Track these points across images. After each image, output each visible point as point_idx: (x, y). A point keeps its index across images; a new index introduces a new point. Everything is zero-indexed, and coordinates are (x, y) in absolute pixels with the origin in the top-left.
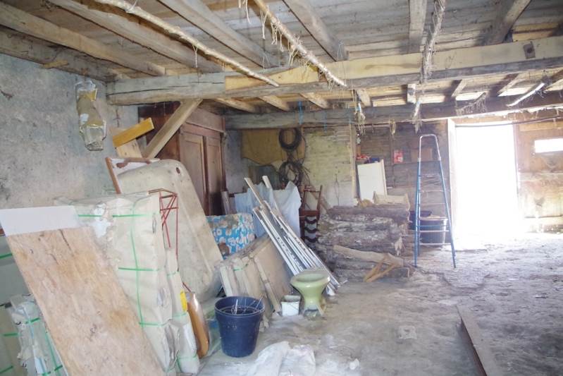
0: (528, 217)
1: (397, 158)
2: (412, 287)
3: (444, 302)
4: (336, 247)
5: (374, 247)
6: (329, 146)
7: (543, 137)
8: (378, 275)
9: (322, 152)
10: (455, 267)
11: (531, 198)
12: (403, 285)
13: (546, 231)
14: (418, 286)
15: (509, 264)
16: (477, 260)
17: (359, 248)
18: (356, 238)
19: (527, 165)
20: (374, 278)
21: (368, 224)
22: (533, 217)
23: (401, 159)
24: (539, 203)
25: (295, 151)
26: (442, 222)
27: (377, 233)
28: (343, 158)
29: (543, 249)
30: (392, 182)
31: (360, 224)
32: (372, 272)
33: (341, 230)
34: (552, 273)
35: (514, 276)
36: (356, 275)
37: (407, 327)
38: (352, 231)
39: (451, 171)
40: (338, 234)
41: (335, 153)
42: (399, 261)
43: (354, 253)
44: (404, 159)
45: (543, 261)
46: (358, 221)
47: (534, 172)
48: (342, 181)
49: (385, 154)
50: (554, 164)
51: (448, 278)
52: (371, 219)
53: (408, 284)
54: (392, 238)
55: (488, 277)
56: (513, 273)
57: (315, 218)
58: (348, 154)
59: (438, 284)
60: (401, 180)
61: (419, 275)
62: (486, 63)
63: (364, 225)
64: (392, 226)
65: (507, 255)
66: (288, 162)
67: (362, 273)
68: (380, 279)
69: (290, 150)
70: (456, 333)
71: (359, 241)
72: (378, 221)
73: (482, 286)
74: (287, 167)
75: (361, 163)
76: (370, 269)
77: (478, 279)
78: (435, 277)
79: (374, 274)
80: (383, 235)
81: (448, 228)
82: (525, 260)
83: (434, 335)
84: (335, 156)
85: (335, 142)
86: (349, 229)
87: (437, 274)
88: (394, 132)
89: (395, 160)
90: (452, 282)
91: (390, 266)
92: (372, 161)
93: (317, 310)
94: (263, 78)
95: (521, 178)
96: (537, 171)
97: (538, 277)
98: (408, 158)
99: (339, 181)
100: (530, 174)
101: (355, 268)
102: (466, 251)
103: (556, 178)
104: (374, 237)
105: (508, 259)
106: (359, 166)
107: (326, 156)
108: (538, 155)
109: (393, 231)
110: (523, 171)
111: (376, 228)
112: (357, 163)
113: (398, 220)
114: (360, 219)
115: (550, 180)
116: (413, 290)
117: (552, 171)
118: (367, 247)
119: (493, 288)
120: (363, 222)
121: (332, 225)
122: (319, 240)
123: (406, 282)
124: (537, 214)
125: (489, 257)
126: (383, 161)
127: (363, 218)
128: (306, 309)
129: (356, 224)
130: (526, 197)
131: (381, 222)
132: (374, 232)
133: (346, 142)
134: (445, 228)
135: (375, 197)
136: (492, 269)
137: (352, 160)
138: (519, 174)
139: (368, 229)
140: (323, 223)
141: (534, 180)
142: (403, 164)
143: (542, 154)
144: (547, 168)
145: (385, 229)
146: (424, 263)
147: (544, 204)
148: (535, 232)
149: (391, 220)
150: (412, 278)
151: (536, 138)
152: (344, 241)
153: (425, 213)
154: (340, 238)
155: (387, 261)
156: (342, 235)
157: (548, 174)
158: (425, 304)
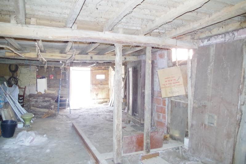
0: (93, 99)
1: (51, 77)
2: (58, 119)
3: (67, 122)
4: (32, 108)
5: (45, 107)
6: (27, 72)
7: (99, 74)
8: (47, 116)
9: (24, 74)
10: (70, 113)
11: (95, 93)
12: (55, 119)
13: (98, 104)
14: (59, 119)
15: (86, 112)
16: (77, 112)
17: (39, 108)
18: (39, 104)
19: (94, 82)
20: (45, 117)
21: (43, 100)
22: (95, 99)
23: (53, 78)
24: (97, 95)
25: (15, 73)
26: (66, 100)
27: (46, 103)
28: (32, 76)
29: (97, 109)
30: (49, 86)
31: (40, 100)
32: (44, 115)
33: (34, 102)
34: (97, 114)
35: (87, 115)
36: (39, 116)
37: (58, 127)
38: (37, 102)
39: (70, 83)
40: (33, 103)
41: (29, 74)
42: (54, 111)
43: (38, 109)
44: (54, 78)
45: (96, 111)
46: (40, 99)
47: (96, 85)
48: (32, 85)
49: (47, 75)
50: (102, 83)
51: (68, 116)
52: (44, 98)
53: (56, 118)
54: (51, 104)
55: (80, 115)
56: (87, 114)
57: (23, 98)
58: (34, 75)
59: (66, 118)
60: (52, 85)
61: (59, 116)
62: (82, 59)
63: (42, 100)
64: (51, 101)
65: (86, 110)
66: (12, 77)
67: (41, 116)
68: (47, 117)
69: (13, 73)
70: (71, 128)
71: (40, 106)
72: (47, 99)
73: (78, 118)
74: (11, 79)
75: (38, 78)
76: (44, 114)
77: (77, 116)
78: (64, 116)
79: (45, 116)
80: (48, 103)
81: (69, 101)
82: (91, 111)
83: (65, 129)
84: (30, 75)
85: (30, 70)
86: (36, 101)
87: (65, 115)
88: (53, 70)
89: (51, 78)
90: (70, 117)
91: (50, 113)
92: (43, 78)
93: (29, 126)
94: (19, 54)
95: (92, 86)
96: (97, 85)
97: (93, 115)
98: (55, 78)
99: (30, 85)
100: (95, 85)
101: (38, 114)
102: (74, 110)
103: (102, 87)
104: (45, 104)
105: (86, 111)
106: (38, 80)
107: (26, 75)
108: (97, 79)
109: (52, 102)
110: (93, 84)
111: (46, 101)
112: (37, 78)
113: (53, 99)
114: (40, 98)
115: (100, 88)
116: (58, 120)
117: (101, 85)
118: (43, 107)
119: (81, 118)
120: (42, 99)
121: (31, 100)
122: (24, 105)
123: (55, 118)
124: (96, 98)
125: (81, 111)
126: (46, 78)
127: (42, 98)
128: (26, 126)
129: (39, 100)
130: (93, 92)
131: (48, 99)
132: (45, 102)
133: (34, 71)
134: (67, 101)
135: (45, 91)
136: (81, 114)
137: (36, 77)
138: (91, 85)
139: (43, 101)
140: (26, 99)
141: (96, 87)
142: (53, 79)
143: (98, 79)
144: (99, 84)
145: (49, 102)
146: (61, 113)
147: (99, 95)
148: (95, 104)
149: (51, 99)
150: (57, 117)
151: (97, 74)
152: (35, 106)
153: (61, 97)
154: (33, 104)
155: (49, 112)
156: (34, 103)
157: (100, 86)
158: (62, 122)
